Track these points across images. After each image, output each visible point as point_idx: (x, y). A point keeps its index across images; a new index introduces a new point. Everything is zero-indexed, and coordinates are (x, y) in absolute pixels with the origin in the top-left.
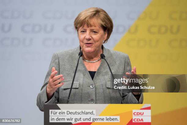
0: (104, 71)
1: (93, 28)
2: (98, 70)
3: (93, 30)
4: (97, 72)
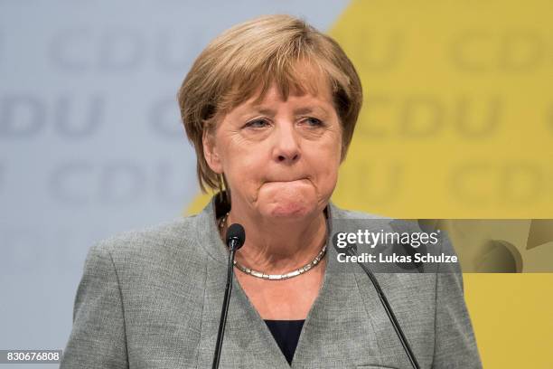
0: (341, 319)
1: (307, 101)
2: (313, 312)
3: (306, 110)
4: (310, 324)
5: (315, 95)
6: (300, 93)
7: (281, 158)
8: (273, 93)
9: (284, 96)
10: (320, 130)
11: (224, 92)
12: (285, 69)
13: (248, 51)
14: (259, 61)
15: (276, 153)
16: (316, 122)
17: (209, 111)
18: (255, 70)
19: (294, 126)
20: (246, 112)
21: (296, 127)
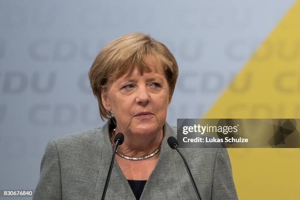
1: (153, 75)
3: (152, 79)
5: (156, 72)
6: (149, 71)
7: (140, 103)
8: (136, 72)
9: (141, 73)
10: (159, 89)
11: (112, 72)
12: (142, 60)
13: (123, 52)
14: (128, 57)
15: (137, 100)
16: (157, 85)
17: (104, 81)
18: (127, 61)
19: (146, 87)
20: (122, 81)
21: (148, 88)
